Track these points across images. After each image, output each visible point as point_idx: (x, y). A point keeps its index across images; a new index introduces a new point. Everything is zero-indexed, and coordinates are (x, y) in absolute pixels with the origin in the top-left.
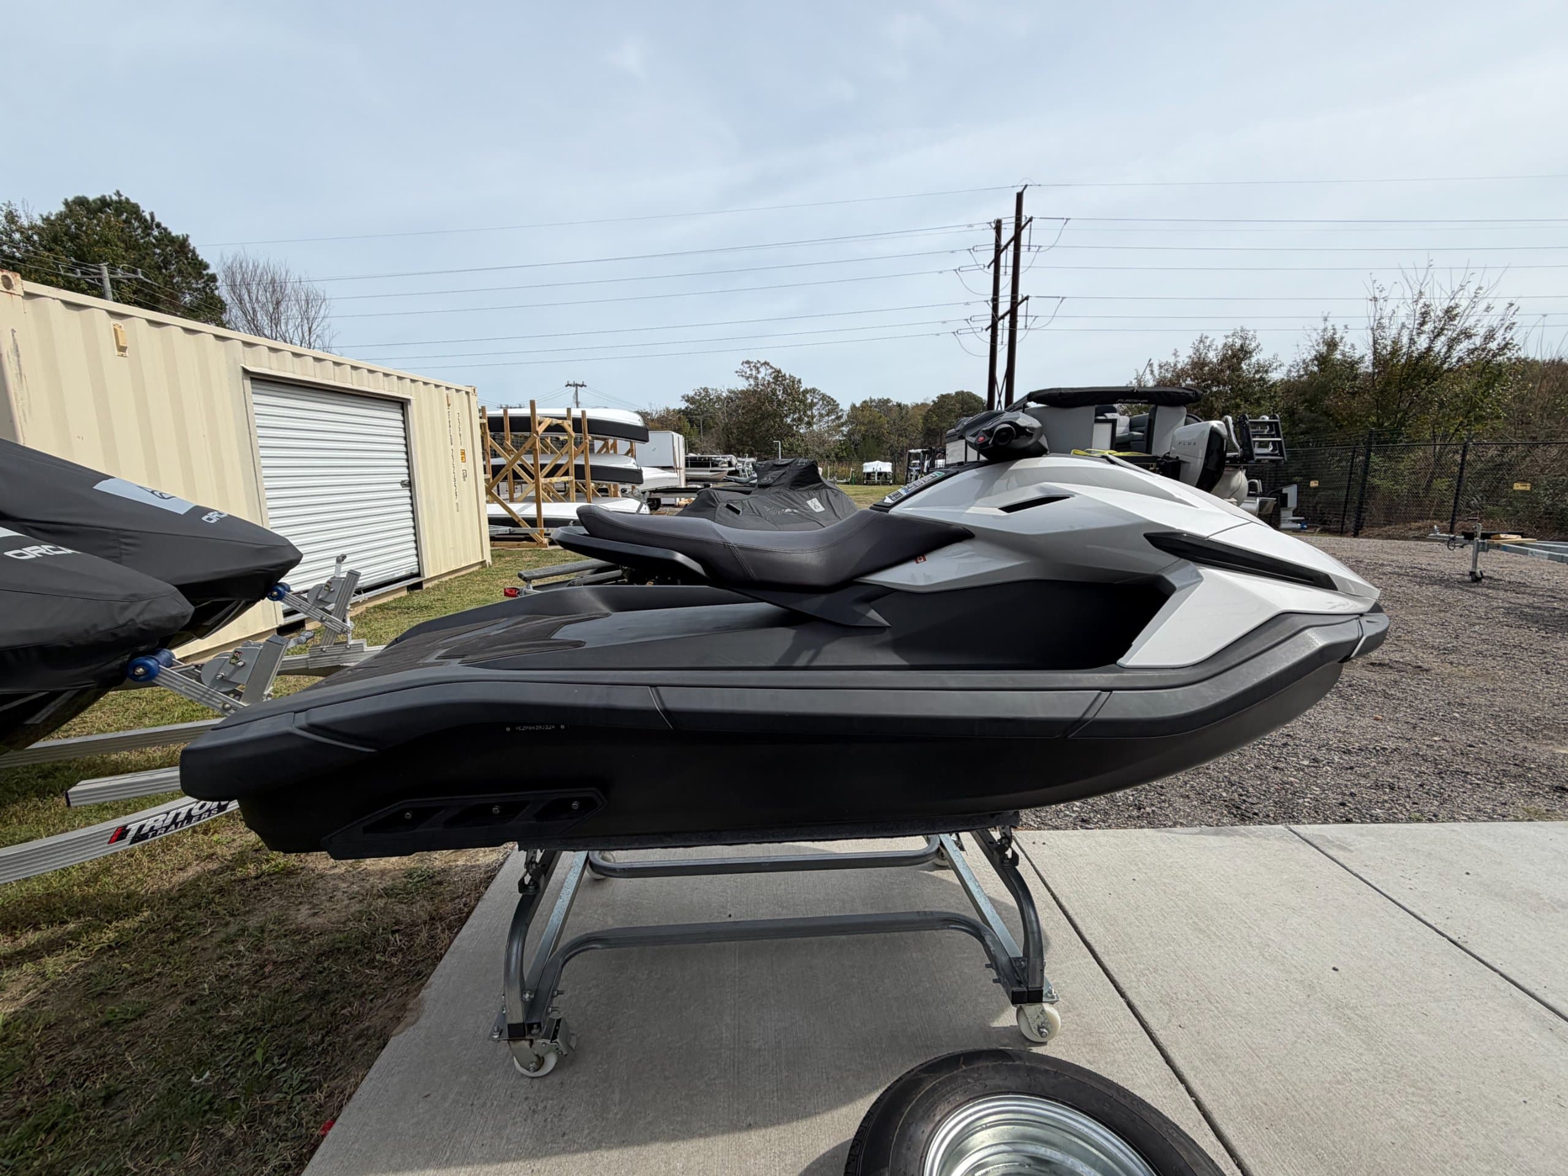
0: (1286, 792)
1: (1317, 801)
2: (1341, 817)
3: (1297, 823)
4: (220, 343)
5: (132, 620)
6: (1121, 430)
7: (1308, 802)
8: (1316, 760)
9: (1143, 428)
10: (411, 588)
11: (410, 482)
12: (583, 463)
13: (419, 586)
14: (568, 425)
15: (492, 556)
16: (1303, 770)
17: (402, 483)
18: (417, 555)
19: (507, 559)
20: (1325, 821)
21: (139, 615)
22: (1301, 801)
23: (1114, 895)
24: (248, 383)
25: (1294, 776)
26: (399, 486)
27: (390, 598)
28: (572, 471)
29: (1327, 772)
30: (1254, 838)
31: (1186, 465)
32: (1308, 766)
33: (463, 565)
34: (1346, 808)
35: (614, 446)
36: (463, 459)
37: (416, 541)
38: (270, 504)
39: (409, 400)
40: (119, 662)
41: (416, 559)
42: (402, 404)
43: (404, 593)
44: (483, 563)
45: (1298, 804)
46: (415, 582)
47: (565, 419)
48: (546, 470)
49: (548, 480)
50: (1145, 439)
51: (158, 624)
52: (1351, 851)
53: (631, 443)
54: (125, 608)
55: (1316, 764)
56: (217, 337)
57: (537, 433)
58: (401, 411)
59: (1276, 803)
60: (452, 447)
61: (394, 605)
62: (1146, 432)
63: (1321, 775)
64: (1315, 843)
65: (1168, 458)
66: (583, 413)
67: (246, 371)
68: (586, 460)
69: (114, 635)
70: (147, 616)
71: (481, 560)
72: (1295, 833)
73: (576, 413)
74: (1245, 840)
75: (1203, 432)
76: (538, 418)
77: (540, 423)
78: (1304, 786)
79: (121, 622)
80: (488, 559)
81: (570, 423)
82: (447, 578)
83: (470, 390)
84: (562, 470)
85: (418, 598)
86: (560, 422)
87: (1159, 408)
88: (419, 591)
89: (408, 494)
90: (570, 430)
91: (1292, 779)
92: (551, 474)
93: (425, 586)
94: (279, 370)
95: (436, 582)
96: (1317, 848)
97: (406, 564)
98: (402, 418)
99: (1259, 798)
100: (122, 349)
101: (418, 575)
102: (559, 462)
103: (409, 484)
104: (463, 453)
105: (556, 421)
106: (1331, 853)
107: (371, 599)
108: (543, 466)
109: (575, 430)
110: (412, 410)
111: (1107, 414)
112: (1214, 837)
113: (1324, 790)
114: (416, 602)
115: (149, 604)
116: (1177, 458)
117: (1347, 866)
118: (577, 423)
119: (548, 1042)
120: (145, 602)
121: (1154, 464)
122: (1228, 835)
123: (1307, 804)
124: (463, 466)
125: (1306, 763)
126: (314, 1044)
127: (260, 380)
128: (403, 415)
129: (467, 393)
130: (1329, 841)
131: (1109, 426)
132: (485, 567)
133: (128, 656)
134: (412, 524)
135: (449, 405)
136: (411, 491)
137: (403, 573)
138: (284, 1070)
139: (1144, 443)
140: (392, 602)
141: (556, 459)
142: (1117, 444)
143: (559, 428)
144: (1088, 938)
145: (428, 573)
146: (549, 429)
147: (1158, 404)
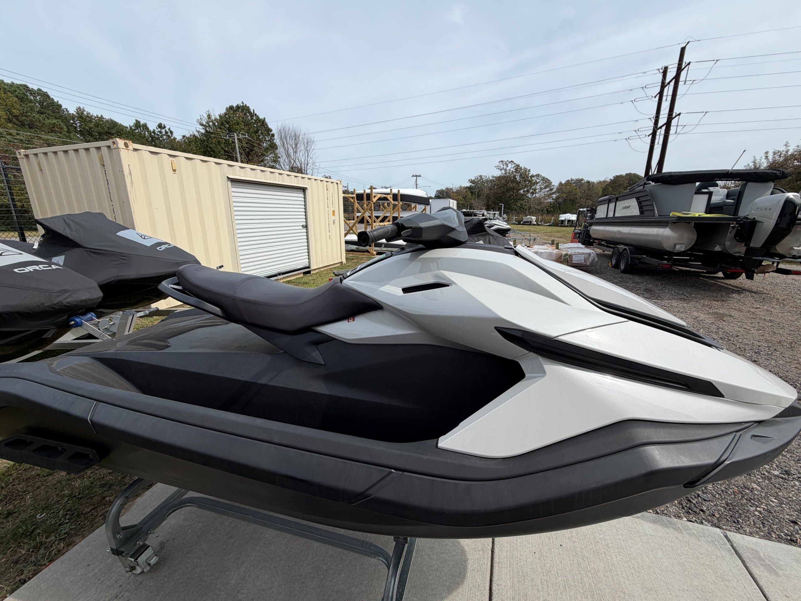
0: (743, 497)
1: (770, 512)
2: (787, 535)
3: (738, 530)
4: (218, 166)
5: (60, 301)
6: (715, 199)
7: (760, 512)
8: (787, 473)
9: (734, 197)
10: (305, 273)
11: (306, 225)
12: (397, 215)
13: (309, 272)
14: (390, 197)
15: (347, 259)
16: (769, 479)
17: (303, 226)
18: (309, 259)
19: (355, 261)
20: (768, 537)
21: (65, 299)
22: (752, 509)
23: (537, 555)
24: (229, 183)
25: (759, 484)
26: (301, 227)
27: (295, 277)
28: (391, 220)
29: (792, 487)
30: (686, 535)
31: (761, 223)
32: (777, 477)
33: (331, 263)
34: (796, 527)
35: (415, 207)
36: (334, 215)
37: (308, 252)
38: (238, 236)
39: (306, 188)
40: (62, 318)
41: (308, 260)
42: (304, 190)
43: (302, 275)
44: (342, 262)
45: (748, 511)
46: (307, 271)
47: (389, 194)
48: (380, 219)
49: (381, 224)
50: (735, 205)
51: (75, 303)
52: (777, 574)
53: (425, 206)
54: (58, 296)
55: (786, 477)
56: (216, 163)
57: (373, 201)
58: (303, 193)
59: (727, 504)
60: (328, 209)
61: (294, 281)
62: (736, 200)
63: (786, 488)
64: (744, 556)
65: (747, 218)
66: (399, 191)
67: (228, 178)
68: (399, 215)
69: (53, 308)
70: (69, 300)
71: (340, 261)
72: (729, 540)
73: (395, 191)
74: (677, 534)
75: (779, 201)
76: (374, 195)
77: (375, 197)
78: (763, 494)
79: (55, 302)
80: (344, 261)
81: (391, 196)
82: (323, 269)
83: (338, 182)
84: (387, 220)
85: (307, 278)
86: (385, 196)
87: (750, 184)
88: (309, 274)
89: (305, 231)
90: (391, 200)
91: (755, 486)
92: (382, 221)
93: (312, 272)
94: (244, 177)
95: (317, 271)
96: (743, 562)
97: (304, 262)
98: (303, 196)
99: (714, 496)
100: (174, 170)
101: (309, 267)
102: (386, 215)
103: (306, 227)
104: (334, 212)
105: (383, 196)
106: (755, 571)
107: (284, 278)
108: (377, 217)
109: (393, 200)
110: (308, 192)
111: (710, 188)
112: (651, 525)
113: (781, 504)
114: (303, 280)
115: (72, 294)
116: (754, 218)
117: (766, 590)
118: (395, 197)
119: (133, 560)
120: (70, 293)
121: (735, 223)
122: (664, 525)
123: (757, 513)
124: (333, 218)
125: (776, 473)
126: (86, 513)
127: (235, 181)
128: (304, 195)
129: (337, 183)
130: (760, 558)
131: (706, 196)
132: (342, 264)
133: (66, 316)
134: (306, 244)
135: (327, 190)
136: (306, 229)
137: (301, 267)
138: (67, 523)
139: (734, 207)
140: (294, 279)
141: (385, 214)
142: (710, 208)
143: (385, 199)
144: (494, 587)
145: (313, 267)
146: (380, 199)
147: (748, 181)
